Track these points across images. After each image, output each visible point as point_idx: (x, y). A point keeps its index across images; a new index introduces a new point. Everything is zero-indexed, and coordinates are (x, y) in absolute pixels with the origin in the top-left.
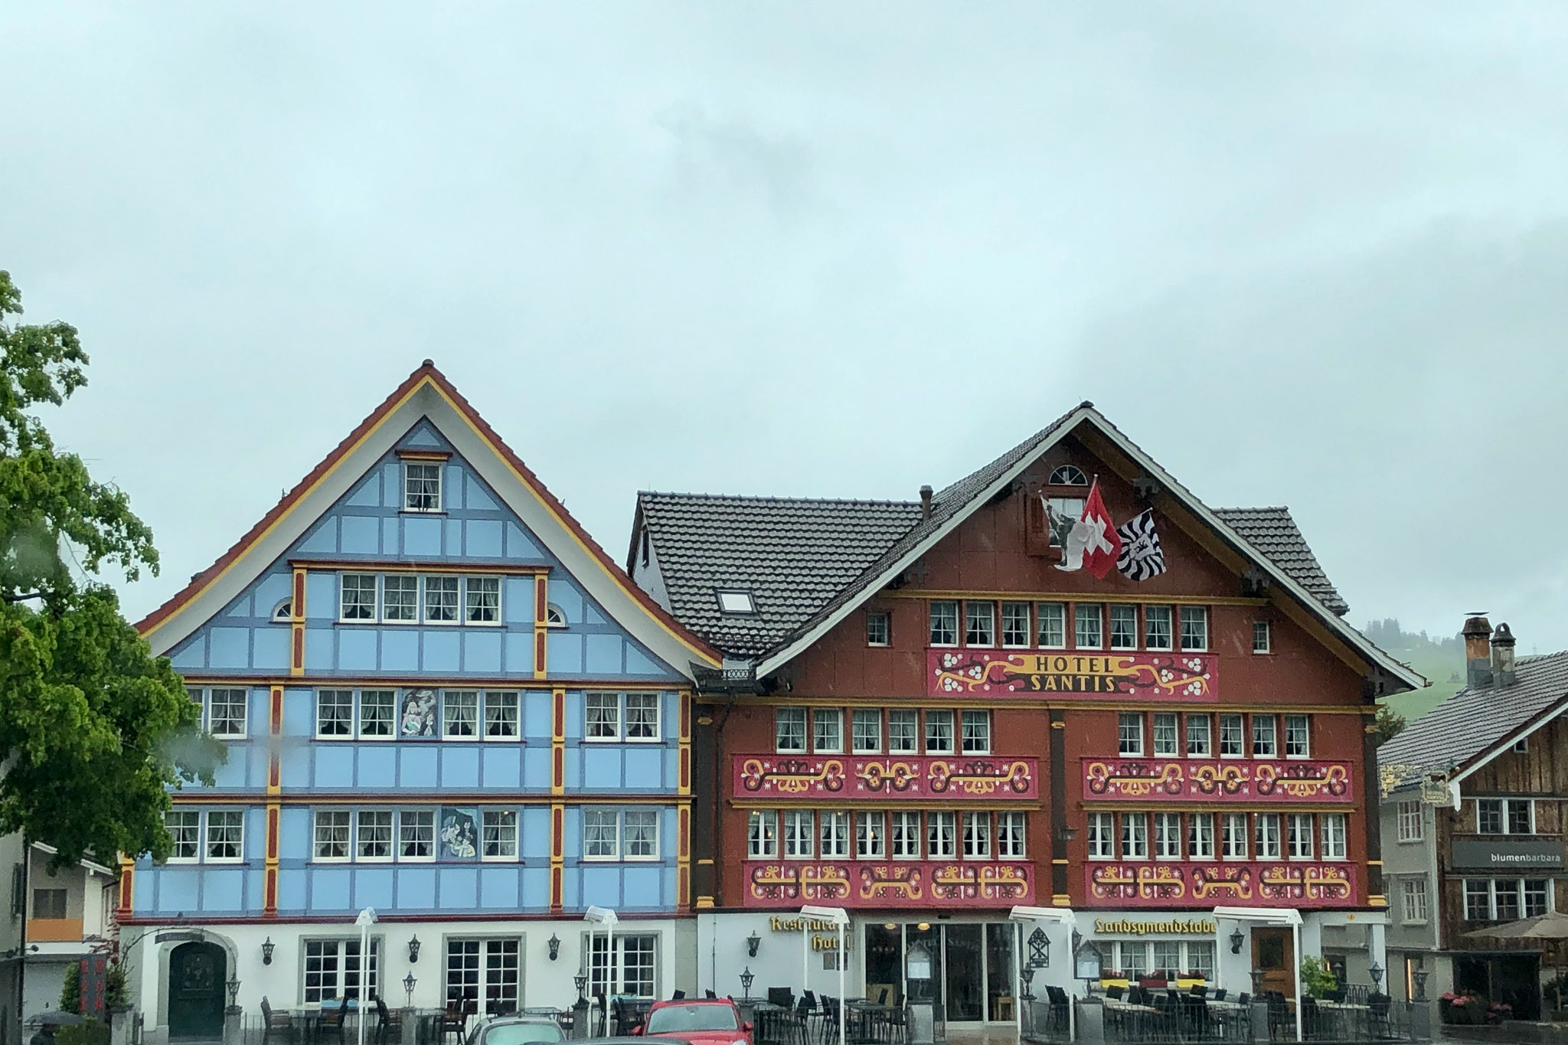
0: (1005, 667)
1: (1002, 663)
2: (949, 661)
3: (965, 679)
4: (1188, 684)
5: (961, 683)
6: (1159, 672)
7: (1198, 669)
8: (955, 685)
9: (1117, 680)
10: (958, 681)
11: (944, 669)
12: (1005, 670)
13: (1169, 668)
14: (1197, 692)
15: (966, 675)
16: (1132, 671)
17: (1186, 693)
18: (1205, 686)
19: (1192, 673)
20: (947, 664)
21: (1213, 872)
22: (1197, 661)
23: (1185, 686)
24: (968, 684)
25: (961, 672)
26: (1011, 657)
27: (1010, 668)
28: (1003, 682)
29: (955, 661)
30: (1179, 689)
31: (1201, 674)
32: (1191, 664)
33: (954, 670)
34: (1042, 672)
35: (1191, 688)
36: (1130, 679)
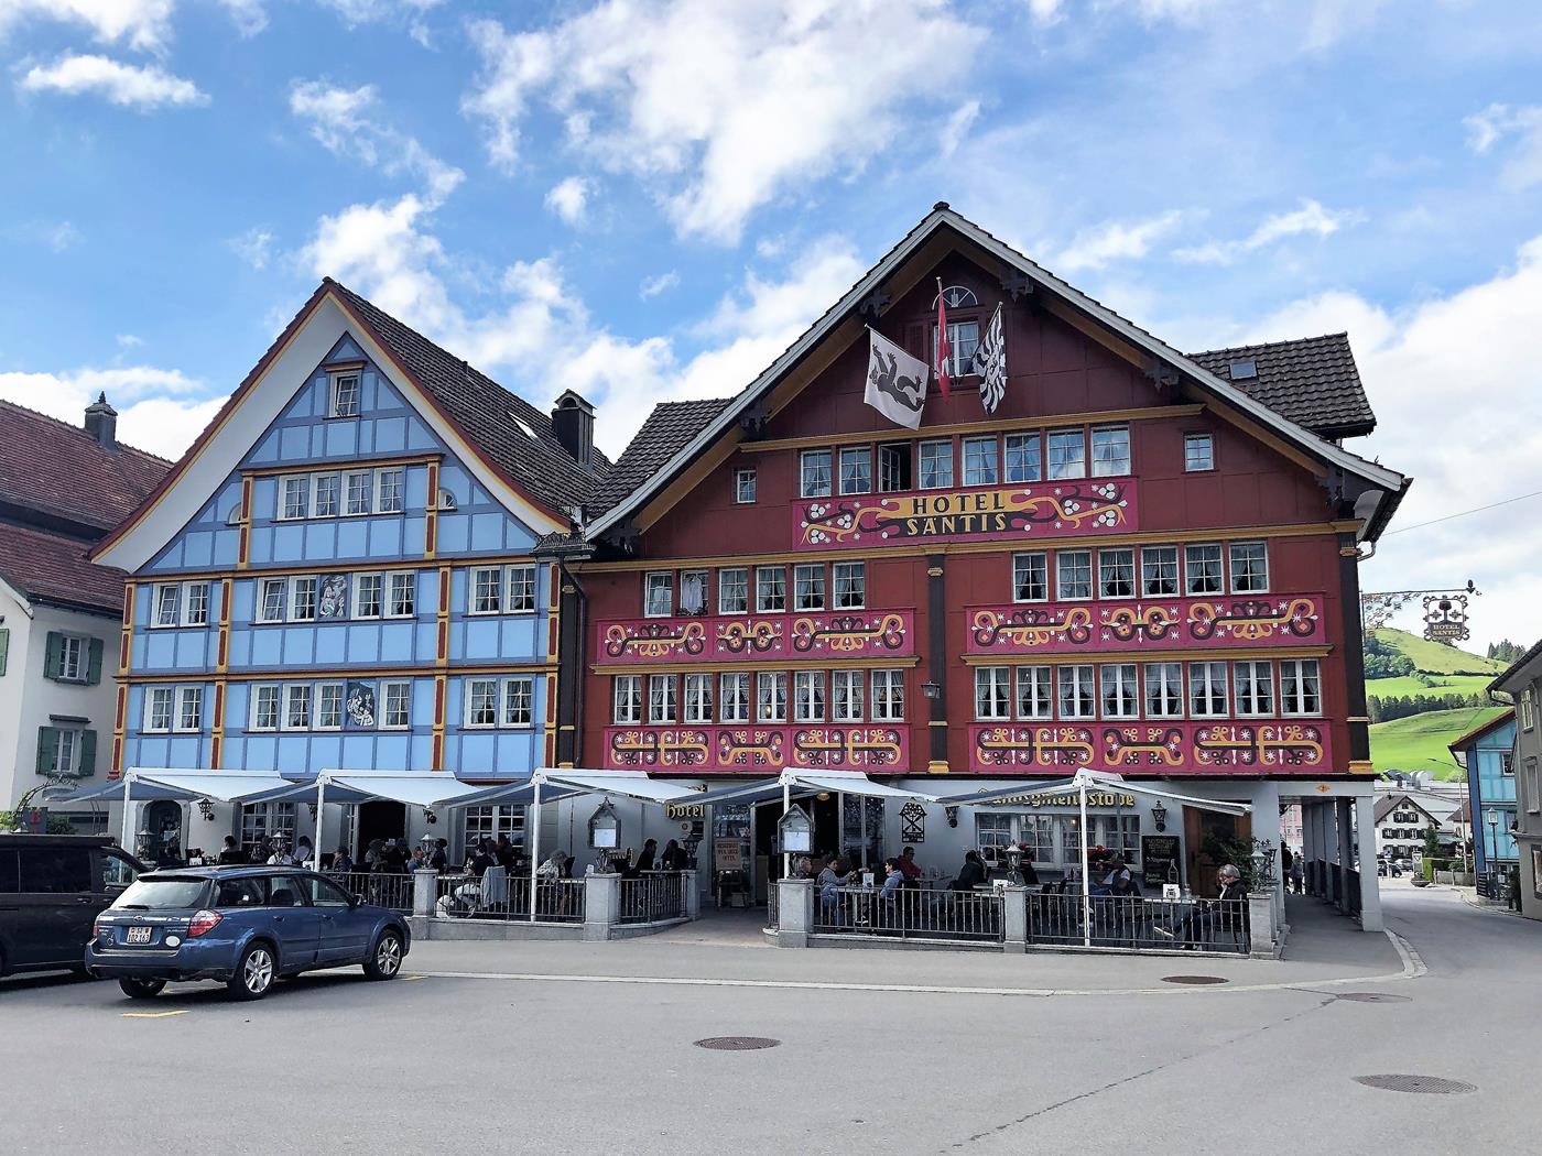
0: (877, 513)
1: (877, 509)
2: (817, 511)
3: (833, 530)
4: (1099, 514)
5: (828, 534)
6: (1061, 503)
7: (1111, 496)
8: (822, 536)
9: (1008, 517)
10: (825, 532)
11: (811, 521)
12: (878, 516)
13: (1073, 497)
14: (1111, 523)
15: (835, 525)
16: (1028, 505)
17: (1095, 525)
18: (1121, 515)
19: (1104, 501)
20: (815, 515)
21: (1132, 734)
22: (1111, 487)
23: (1095, 517)
24: (837, 534)
25: (829, 523)
26: (884, 502)
27: (884, 514)
28: (876, 530)
29: (822, 511)
30: (1087, 522)
31: (1115, 501)
32: (1102, 492)
33: (821, 520)
34: (920, 514)
35: (1102, 519)
36: (1026, 516)
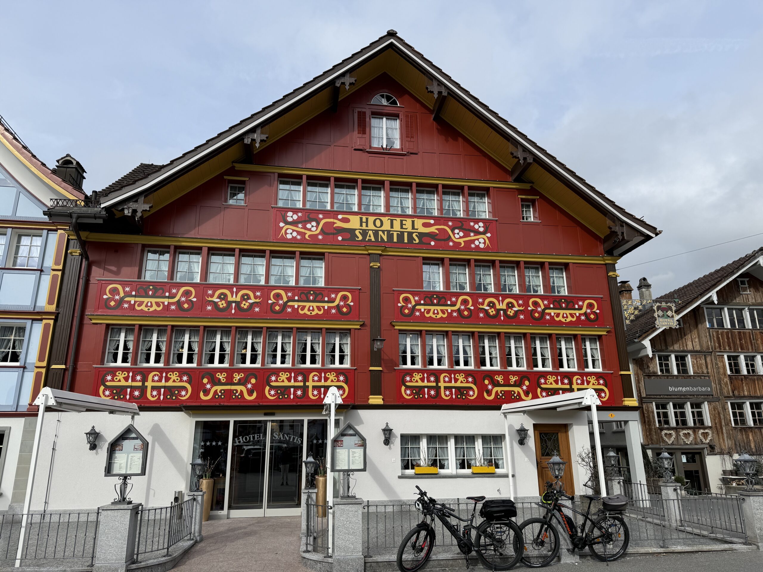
0: (334, 223)
1: (335, 221)
2: (291, 217)
3: (303, 230)
4: (475, 240)
5: (299, 233)
6: (453, 231)
8: (295, 234)
9: (421, 235)
10: (297, 232)
11: (287, 223)
12: (335, 225)
13: (461, 229)
14: (482, 246)
15: (305, 228)
16: (433, 229)
17: (473, 246)
18: (487, 241)
19: (477, 233)
20: (290, 219)
21: (500, 379)
22: (481, 224)
23: (473, 241)
24: (305, 234)
25: (300, 226)
26: (340, 217)
27: (339, 224)
28: (333, 234)
29: (295, 217)
30: (467, 243)
31: (484, 233)
32: (476, 227)
33: (294, 223)
34: (364, 227)
35: (477, 243)
36: (431, 235)
